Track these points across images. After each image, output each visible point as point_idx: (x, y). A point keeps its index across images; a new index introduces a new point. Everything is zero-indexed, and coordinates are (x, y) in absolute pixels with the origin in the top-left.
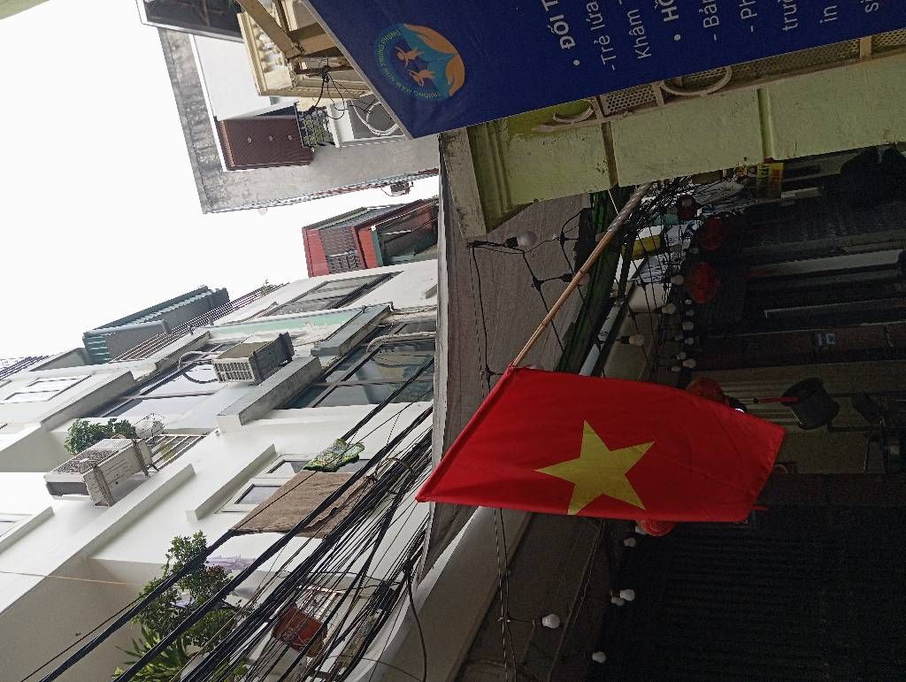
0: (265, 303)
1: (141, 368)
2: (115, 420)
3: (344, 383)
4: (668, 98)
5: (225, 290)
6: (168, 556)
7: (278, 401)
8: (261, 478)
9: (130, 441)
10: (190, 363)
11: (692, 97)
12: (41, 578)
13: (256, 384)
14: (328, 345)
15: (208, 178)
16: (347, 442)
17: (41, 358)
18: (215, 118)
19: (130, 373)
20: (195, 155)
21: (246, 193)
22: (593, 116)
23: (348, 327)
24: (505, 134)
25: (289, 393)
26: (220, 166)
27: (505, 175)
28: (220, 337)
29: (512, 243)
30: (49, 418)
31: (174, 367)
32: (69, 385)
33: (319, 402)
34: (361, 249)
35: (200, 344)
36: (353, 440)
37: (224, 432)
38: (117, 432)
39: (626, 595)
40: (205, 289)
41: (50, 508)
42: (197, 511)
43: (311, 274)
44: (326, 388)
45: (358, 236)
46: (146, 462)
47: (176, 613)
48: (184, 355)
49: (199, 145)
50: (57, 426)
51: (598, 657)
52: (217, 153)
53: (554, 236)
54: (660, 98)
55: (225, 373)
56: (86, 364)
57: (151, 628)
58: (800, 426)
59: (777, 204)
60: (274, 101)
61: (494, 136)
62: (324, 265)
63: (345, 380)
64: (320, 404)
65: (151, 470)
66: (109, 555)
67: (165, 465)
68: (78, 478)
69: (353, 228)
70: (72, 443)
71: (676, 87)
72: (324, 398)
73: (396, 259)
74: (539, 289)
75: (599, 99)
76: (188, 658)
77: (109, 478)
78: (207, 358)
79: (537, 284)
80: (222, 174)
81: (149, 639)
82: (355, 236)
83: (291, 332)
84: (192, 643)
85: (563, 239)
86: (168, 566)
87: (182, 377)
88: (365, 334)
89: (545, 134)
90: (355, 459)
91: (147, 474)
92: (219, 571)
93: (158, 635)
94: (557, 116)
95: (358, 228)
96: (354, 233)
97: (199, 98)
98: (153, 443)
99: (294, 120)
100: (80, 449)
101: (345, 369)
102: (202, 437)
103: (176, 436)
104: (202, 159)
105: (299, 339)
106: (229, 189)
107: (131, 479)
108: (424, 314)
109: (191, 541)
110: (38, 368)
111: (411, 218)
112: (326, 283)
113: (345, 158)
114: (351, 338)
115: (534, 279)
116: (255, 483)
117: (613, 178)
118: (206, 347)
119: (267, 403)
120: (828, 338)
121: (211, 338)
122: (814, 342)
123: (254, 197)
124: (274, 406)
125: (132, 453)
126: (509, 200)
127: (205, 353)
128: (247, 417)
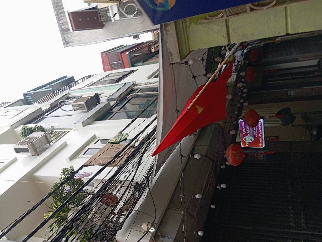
0: (89, 81)
1: (45, 106)
2: (37, 125)
3: (119, 111)
4: (252, 10)
5: (73, 77)
6: (61, 175)
7: (96, 118)
8: (92, 146)
9: (43, 133)
10: (63, 104)
11: (261, 9)
12: (15, 182)
13: (87, 112)
14: (113, 97)
15: (65, 34)
16: (122, 133)
17: (7, 103)
18: (67, 11)
19: (41, 108)
20: (60, 26)
21: (79, 40)
22: (222, 16)
23: (120, 91)
24: (188, 23)
25: (99, 115)
26: (69, 30)
27: (188, 39)
28: (73, 94)
29: (187, 63)
30: (13, 125)
31: (57, 105)
32: (19, 113)
33: (111, 118)
34: (122, 60)
35: (66, 97)
36: (125, 132)
37: (77, 129)
38: (38, 130)
39: (223, 186)
40: (66, 77)
41: (16, 157)
42: (69, 158)
43: (105, 70)
44: (112, 113)
45: (121, 56)
46: (50, 140)
47: (65, 194)
48: (60, 101)
49: (61, 22)
50: (16, 128)
51: (213, 206)
52: (68, 25)
53: (200, 59)
54: (248, 9)
55: (76, 108)
56: (25, 105)
57: (56, 199)
58: (282, 124)
59: (274, 42)
60: (89, 5)
61: (184, 24)
62: (109, 67)
63: (119, 110)
64: (111, 119)
65: (51, 143)
66: (38, 174)
67: (56, 141)
68: (25, 147)
69: (119, 53)
70: (22, 134)
71: (255, 5)
72: (112, 117)
73: (136, 64)
74: (195, 79)
75: (225, 10)
76: (70, 210)
77: (37, 146)
78: (68, 102)
79: (194, 77)
80: (70, 32)
81: (56, 203)
82: (120, 56)
83: (99, 92)
84: (71, 204)
85: (203, 60)
86: (61, 178)
87: (60, 109)
88: (126, 93)
89: (203, 23)
90: (126, 139)
91: (50, 145)
92: (79, 180)
93: (59, 202)
94: (209, 16)
95: (121, 53)
96: (120, 54)
97: (61, 4)
98: (51, 133)
99: (97, 12)
100: (25, 136)
101: (119, 106)
102: (69, 131)
103: (60, 131)
104: (63, 27)
105: (102, 95)
106: (73, 38)
107: (45, 146)
108: (147, 85)
109: (69, 169)
110: (7, 107)
111: (141, 49)
112: (111, 74)
113: (116, 26)
114: (121, 94)
115: (193, 76)
116: (89, 148)
117: (229, 40)
118: (68, 98)
119: (92, 119)
120: (292, 93)
121: (69, 95)
122: (287, 94)
123: (82, 41)
124: (94, 120)
125: (44, 137)
126: (189, 49)
127: (68, 100)
128: (85, 124)
